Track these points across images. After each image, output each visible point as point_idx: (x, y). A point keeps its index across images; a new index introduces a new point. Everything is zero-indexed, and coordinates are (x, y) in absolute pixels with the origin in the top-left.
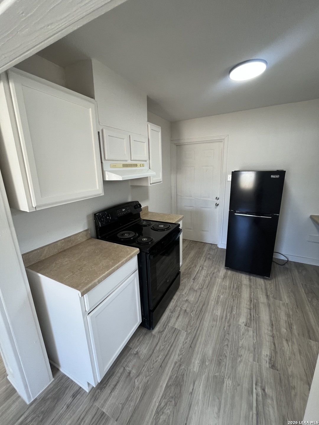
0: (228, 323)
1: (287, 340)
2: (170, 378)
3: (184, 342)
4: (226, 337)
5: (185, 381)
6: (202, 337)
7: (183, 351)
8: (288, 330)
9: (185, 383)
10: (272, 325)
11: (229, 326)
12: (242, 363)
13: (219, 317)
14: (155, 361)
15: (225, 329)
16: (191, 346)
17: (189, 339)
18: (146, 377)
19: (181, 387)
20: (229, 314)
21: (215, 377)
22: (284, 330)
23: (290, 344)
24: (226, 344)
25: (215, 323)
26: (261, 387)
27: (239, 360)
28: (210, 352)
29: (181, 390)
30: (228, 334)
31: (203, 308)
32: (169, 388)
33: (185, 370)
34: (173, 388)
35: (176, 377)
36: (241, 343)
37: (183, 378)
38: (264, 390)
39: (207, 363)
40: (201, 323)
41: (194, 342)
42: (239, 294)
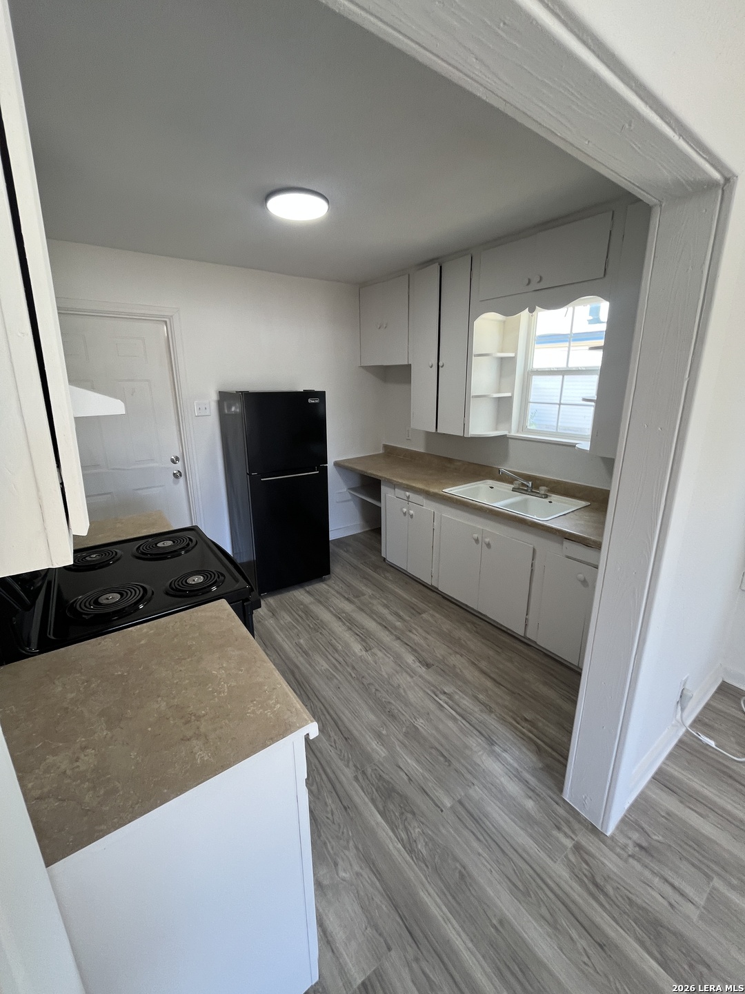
0: (348, 666)
1: (410, 631)
2: (373, 801)
3: (333, 744)
4: (365, 683)
5: (390, 780)
6: (344, 714)
7: (346, 754)
8: (400, 620)
9: (392, 782)
10: (386, 627)
11: (354, 668)
12: (408, 692)
13: (331, 670)
14: (330, 816)
15: (354, 675)
16: (346, 739)
17: (332, 734)
18: (348, 849)
19: (393, 790)
20: (336, 655)
21: (406, 734)
22: (398, 624)
23: (414, 632)
24: (374, 690)
25: (335, 680)
26: (441, 693)
27: (402, 691)
28: (372, 717)
29: (398, 793)
30: (363, 677)
31: (297, 676)
32: (387, 811)
33: (376, 769)
34: (391, 807)
35: (377, 791)
36: (384, 674)
37: (384, 780)
38: (445, 693)
39: (384, 732)
40: (320, 698)
41: (342, 728)
42: (319, 621)
